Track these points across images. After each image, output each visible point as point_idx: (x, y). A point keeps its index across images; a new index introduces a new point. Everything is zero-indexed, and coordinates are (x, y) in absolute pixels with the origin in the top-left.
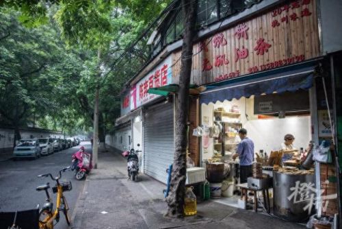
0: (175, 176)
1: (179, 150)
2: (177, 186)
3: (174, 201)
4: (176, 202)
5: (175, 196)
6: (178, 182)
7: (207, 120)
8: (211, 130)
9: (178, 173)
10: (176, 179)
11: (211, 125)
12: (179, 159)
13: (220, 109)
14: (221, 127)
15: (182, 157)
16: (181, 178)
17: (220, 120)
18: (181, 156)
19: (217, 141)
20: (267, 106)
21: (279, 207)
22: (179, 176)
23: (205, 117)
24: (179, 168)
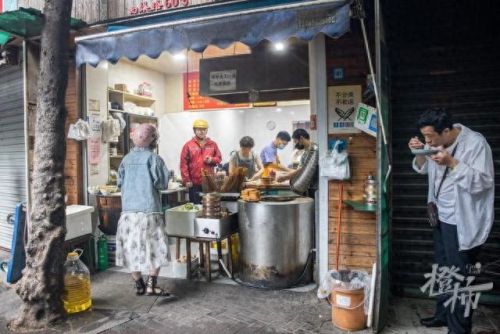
0: (39, 230)
1: (47, 169)
2: (45, 252)
3: (39, 288)
4: (44, 291)
5: (40, 275)
6: (47, 243)
7: (96, 106)
8: (104, 129)
9: (46, 222)
10: (41, 237)
11: (103, 117)
12: (48, 189)
13: (120, 87)
14: (124, 123)
15: (56, 185)
16: (56, 233)
17: (121, 108)
18: (53, 181)
19: (115, 150)
20: (226, 80)
21: (254, 267)
22: (50, 229)
23: (94, 101)
24: (49, 209)
